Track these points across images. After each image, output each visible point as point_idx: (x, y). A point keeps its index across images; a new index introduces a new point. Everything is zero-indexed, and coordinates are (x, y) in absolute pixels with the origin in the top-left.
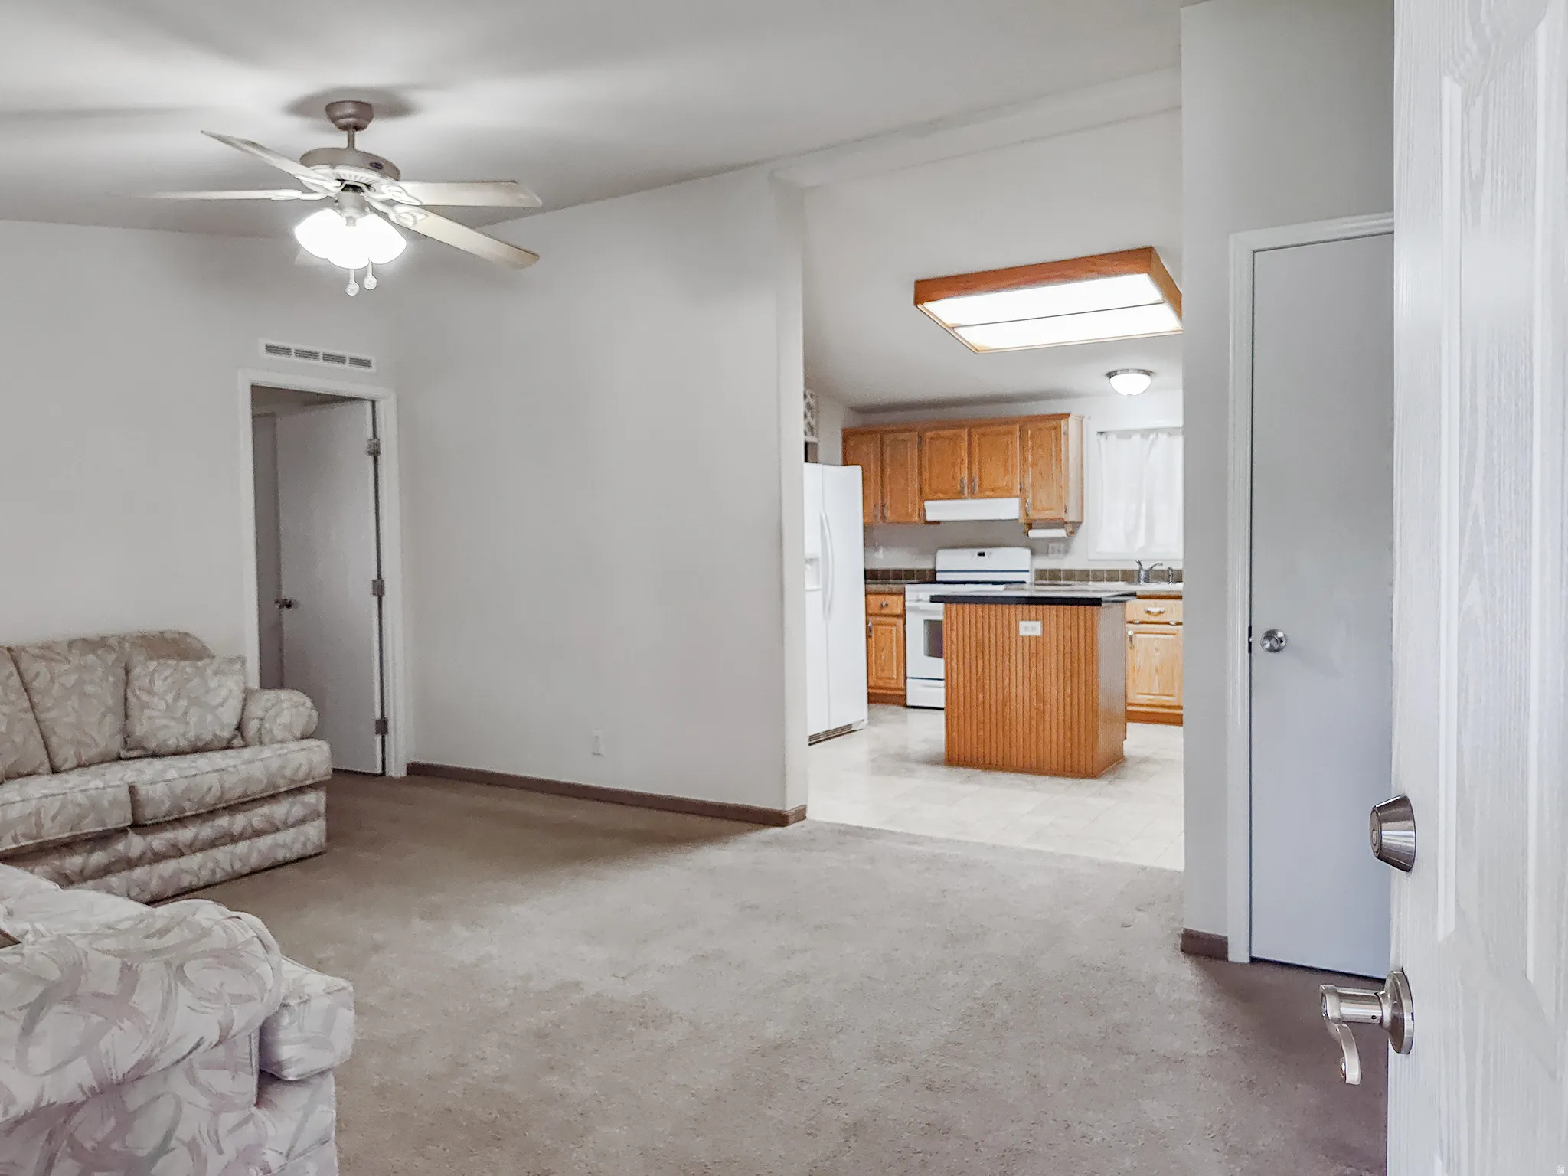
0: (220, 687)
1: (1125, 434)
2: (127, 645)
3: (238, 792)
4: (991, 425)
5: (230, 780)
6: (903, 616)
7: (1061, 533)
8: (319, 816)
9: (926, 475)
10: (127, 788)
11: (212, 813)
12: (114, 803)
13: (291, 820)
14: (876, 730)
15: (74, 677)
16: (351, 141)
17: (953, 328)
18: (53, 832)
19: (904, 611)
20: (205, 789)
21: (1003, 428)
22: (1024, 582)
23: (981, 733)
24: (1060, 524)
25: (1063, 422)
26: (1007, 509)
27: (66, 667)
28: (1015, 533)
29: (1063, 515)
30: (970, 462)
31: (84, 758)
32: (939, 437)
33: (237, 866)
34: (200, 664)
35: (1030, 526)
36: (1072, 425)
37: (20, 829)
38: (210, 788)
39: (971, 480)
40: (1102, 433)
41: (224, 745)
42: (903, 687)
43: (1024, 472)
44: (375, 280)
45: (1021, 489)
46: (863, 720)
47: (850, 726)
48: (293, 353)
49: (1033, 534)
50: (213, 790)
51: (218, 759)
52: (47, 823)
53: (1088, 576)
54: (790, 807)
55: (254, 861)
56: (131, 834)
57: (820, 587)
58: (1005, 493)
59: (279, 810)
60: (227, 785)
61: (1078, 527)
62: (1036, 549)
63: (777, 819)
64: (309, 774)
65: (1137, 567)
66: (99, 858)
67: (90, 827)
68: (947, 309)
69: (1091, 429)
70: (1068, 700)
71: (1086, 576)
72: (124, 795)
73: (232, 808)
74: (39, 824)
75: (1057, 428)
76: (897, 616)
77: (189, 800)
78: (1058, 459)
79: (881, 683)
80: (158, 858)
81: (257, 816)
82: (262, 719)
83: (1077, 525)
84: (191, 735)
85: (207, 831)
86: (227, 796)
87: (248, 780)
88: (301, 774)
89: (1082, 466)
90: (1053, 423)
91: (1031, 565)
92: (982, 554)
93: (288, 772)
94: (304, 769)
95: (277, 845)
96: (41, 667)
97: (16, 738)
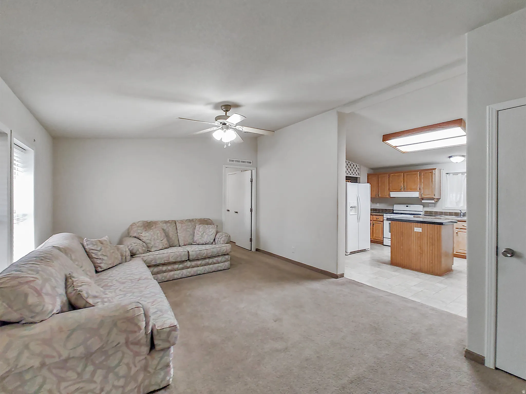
0: (212, 231)
1: (457, 174)
2: (197, 221)
3: (210, 254)
4: (411, 172)
5: (209, 252)
6: (383, 221)
7: (433, 201)
8: (228, 261)
9: (391, 185)
10: (187, 252)
11: (205, 258)
12: (184, 255)
13: (222, 261)
14: (373, 251)
15: (185, 227)
16: (226, 114)
17: (395, 147)
18: (172, 260)
19: (383, 220)
20: (203, 253)
21: (414, 173)
22: (421, 214)
23: (402, 257)
24: (433, 199)
25: (433, 171)
26: (416, 194)
27: (184, 225)
28: (418, 201)
29: (433, 197)
30: (404, 182)
31: (185, 244)
32: (395, 175)
33: (210, 270)
34: (209, 226)
35: (423, 199)
36: (437, 172)
37: (165, 259)
38: (204, 253)
39: (404, 186)
40: (448, 173)
41: (211, 244)
42: (382, 240)
43: (420, 184)
44: (230, 144)
45: (419, 189)
46: (369, 248)
47: (365, 249)
48: (235, 161)
49: (423, 201)
50: (205, 254)
51: (207, 247)
52: (170, 258)
53: (442, 213)
54: (339, 273)
55: (214, 269)
56: (188, 261)
57: (357, 214)
58: (415, 190)
59: (220, 259)
60: (208, 253)
61: (439, 200)
62: (424, 205)
63: (335, 276)
64: (226, 251)
65: (460, 212)
66: (181, 266)
67: (179, 260)
68: (393, 142)
69: (444, 173)
70: (431, 252)
71: (441, 213)
72: (187, 253)
73: (209, 258)
74: (169, 258)
75: (432, 173)
76: (381, 221)
77: (200, 255)
78: (432, 181)
79: (376, 238)
80: (193, 267)
81: (215, 260)
82: (218, 238)
83: (438, 199)
84: (205, 241)
85: (204, 262)
86: (208, 255)
87: (213, 252)
88: (224, 251)
89: (440, 183)
90: (430, 171)
91: (423, 210)
92: (407, 206)
93: (222, 251)
94: (225, 250)
95: (219, 266)
96: (180, 225)
97: (173, 239)
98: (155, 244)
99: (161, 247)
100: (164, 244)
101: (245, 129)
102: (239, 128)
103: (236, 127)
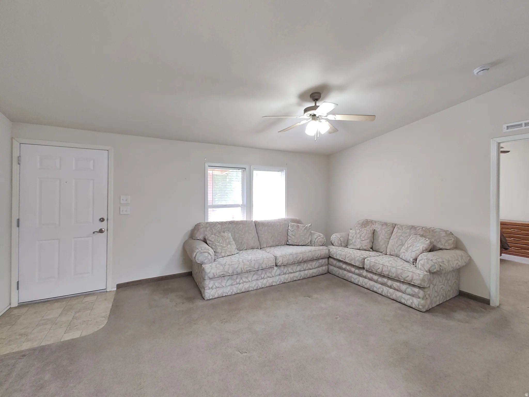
16: (315, 103)
33: (389, 295)
56: (363, 270)
80: (370, 279)
97: (381, 244)
98: (355, 242)
99: (358, 247)
100: (363, 246)
101: (339, 118)
102: (331, 117)
103: (327, 117)
